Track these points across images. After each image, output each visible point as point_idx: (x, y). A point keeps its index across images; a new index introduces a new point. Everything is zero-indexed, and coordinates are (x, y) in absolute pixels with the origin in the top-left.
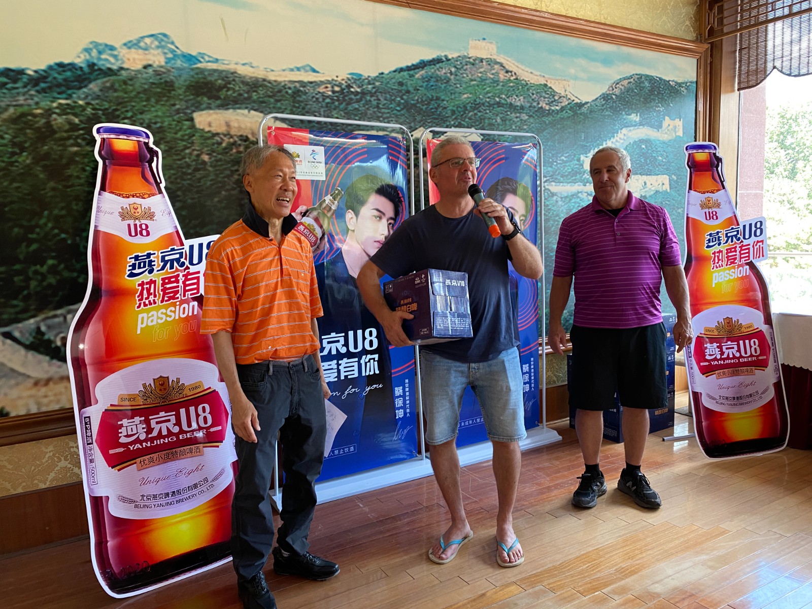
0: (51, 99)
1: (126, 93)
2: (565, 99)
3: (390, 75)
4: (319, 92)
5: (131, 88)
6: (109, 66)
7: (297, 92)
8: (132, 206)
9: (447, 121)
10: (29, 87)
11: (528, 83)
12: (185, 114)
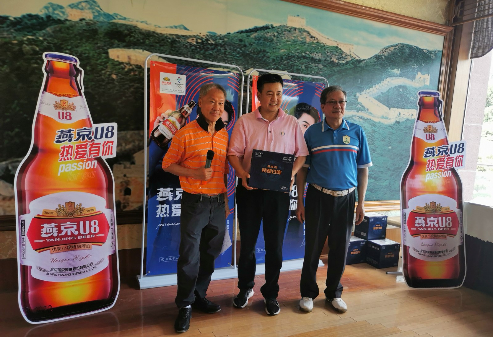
0: (23, 35)
1: (68, 34)
2: (349, 57)
3: (235, 34)
4: (188, 42)
5: (71, 32)
6: (59, 18)
7: (174, 41)
8: (62, 102)
9: (269, 65)
10: (10, 27)
11: (325, 45)
12: (103, 49)
